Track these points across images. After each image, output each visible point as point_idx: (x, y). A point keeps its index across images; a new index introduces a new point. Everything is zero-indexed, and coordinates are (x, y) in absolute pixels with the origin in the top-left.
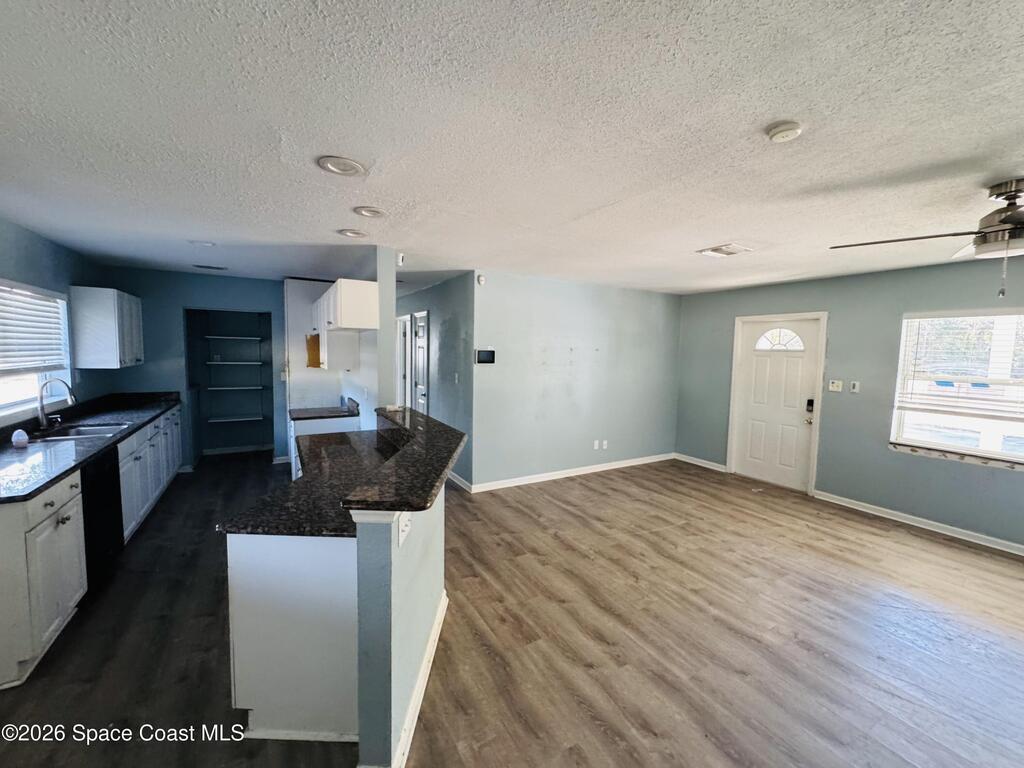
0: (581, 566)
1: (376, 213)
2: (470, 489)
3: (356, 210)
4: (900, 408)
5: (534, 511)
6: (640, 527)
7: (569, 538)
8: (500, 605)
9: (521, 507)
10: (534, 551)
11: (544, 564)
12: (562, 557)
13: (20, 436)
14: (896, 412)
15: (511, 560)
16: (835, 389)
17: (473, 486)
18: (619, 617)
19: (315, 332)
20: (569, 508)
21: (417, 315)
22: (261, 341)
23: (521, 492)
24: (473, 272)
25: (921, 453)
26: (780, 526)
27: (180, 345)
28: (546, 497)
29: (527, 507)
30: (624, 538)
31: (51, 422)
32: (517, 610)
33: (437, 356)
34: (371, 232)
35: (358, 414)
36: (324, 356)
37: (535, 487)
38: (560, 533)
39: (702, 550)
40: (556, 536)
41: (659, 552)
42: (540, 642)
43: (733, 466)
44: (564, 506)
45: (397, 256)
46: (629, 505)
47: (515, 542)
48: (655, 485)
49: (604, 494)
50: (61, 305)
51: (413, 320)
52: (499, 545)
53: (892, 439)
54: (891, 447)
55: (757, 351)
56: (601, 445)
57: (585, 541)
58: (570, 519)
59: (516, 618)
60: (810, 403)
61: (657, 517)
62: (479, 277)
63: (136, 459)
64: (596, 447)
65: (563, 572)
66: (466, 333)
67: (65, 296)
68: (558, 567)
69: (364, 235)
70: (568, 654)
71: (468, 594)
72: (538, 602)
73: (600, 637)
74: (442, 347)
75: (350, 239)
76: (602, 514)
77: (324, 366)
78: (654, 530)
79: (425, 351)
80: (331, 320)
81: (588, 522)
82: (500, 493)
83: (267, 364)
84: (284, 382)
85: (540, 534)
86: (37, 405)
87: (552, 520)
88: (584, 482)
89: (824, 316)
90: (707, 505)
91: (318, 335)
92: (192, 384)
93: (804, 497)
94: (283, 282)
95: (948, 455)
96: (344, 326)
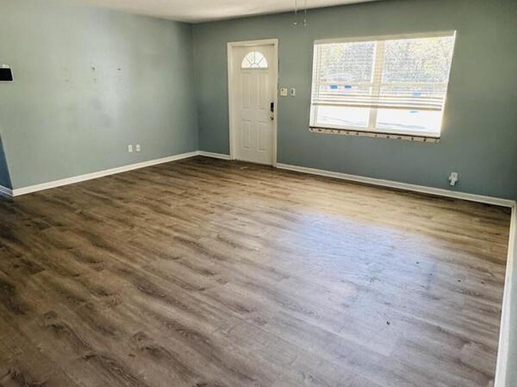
2: (11, 193)
4: (314, 104)
5: (68, 201)
6: (150, 199)
7: (91, 213)
8: (17, 259)
9: (57, 200)
10: (59, 225)
11: (63, 231)
12: (81, 224)
14: (312, 107)
15: (36, 234)
16: (284, 95)
17: (14, 192)
25: (323, 131)
26: (245, 185)
28: (83, 190)
29: (63, 199)
30: (134, 207)
32: (31, 259)
38: (85, 211)
39: (187, 205)
40: (81, 213)
41: (156, 211)
43: (234, 155)
44: (96, 194)
46: (148, 187)
47: (43, 222)
48: (176, 173)
49: (132, 183)
52: (28, 226)
53: (311, 124)
54: (310, 130)
55: (244, 69)
56: (134, 148)
57: (103, 213)
58: (99, 202)
60: (272, 105)
61: (166, 192)
64: (130, 150)
76: (125, 195)
78: (159, 199)
81: (111, 202)
82: (41, 193)
85: (68, 214)
87: (82, 204)
88: (121, 177)
89: (276, 41)
90: (204, 180)
93: (271, 168)
95: (334, 131)
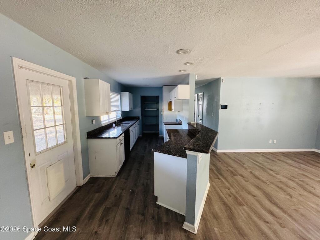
0: (262, 185)
1: (191, 64)
3: (185, 64)
5: (241, 162)
6: (293, 177)
7: (257, 174)
8: (228, 190)
9: (236, 160)
10: (242, 176)
11: (246, 181)
12: (253, 180)
13: (114, 125)
17: (218, 150)
18: (281, 209)
19: (170, 101)
20: (257, 163)
21: (200, 94)
22: (156, 104)
23: (235, 154)
24: (220, 78)
27: (140, 105)
28: (247, 158)
29: (238, 160)
30: (284, 180)
31: (118, 122)
32: (235, 194)
33: (206, 107)
34: (189, 70)
35: (182, 124)
36: (173, 107)
37: (242, 154)
38: (253, 172)
40: (251, 172)
41: (304, 189)
42: (244, 207)
44: (255, 162)
45: (195, 76)
46: (287, 167)
47: (234, 171)
49: (274, 161)
50: (119, 96)
51: (198, 96)
52: (227, 171)
56: (273, 141)
57: (264, 177)
58: (258, 168)
59: (235, 196)
62: (222, 80)
63: (132, 132)
64: (270, 142)
65: (254, 186)
66: (217, 99)
67: (120, 94)
68: (252, 183)
69: (186, 71)
70: (257, 215)
71: (217, 184)
72: (243, 193)
73: (272, 214)
74: (208, 104)
75: (182, 73)
76: (273, 168)
77: (173, 110)
78: (301, 180)
79: (202, 105)
80: (176, 97)
81: (266, 170)
83: (158, 110)
84: (162, 115)
85: (244, 170)
86: (116, 118)
87: (249, 166)
88: (264, 155)
91: (171, 101)
92: (142, 115)
94: (162, 87)
96: (179, 98)
